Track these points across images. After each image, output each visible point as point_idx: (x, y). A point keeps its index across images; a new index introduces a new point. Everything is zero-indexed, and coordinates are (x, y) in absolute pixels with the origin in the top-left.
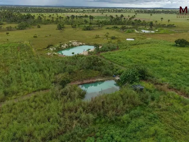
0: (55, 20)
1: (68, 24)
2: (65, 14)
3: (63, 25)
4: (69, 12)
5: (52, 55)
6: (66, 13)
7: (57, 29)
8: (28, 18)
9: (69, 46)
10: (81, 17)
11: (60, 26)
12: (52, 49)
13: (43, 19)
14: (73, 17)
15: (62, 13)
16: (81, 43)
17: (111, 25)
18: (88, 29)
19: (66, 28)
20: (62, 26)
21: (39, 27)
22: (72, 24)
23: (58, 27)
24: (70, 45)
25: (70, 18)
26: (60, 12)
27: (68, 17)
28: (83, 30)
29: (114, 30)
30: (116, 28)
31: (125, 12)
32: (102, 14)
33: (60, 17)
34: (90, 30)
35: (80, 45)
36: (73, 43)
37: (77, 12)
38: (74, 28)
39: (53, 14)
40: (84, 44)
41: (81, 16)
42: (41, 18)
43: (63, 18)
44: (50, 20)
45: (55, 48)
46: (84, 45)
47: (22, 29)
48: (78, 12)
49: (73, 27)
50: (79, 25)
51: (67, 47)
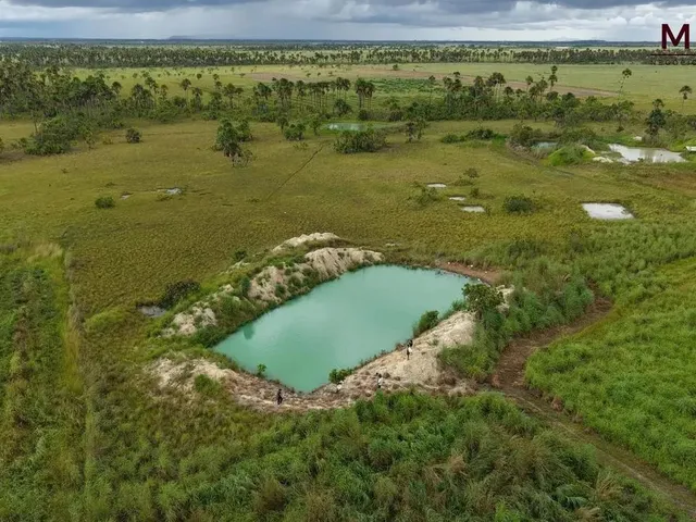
0: (206, 99)
1: (263, 120)
2: (246, 69)
3: (243, 128)
4: (259, 63)
5: (189, 386)
6: (252, 67)
7: (216, 149)
8: (87, 95)
9: (293, 280)
10: (319, 87)
11: (231, 132)
12: (191, 319)
13: (156, 97)
14: (285, 85)
15: (236, 68)
16: (357, 254)
17: (452, 118)
18: (360, 145)
19: (258, 140)
20: (240, 133)
21: (135, 138)
22: (283, 122)
23: (221, 140)
24: (300, 276)
25: (273, 92)
26: (226, 64)
27: (265, 90)
28: (339, 151)
29: (484, 145)
30: (487, 138)
31: (477, 61)
32: (396, 68)
33: (231, 86)
34: (369, 149)
35: (355, 267)
36: (314, 255)
37: (293, 62)
38: (294, 139)
39: (198, 71)
40: (377, 256)
41: (320, 84)
42: (146, 92)
43: (240, 90)
44: (184, 101)
45: (209, 313)
46: (377, 264)
47: (50, 152)
48: (297, 63)
49: (289, 137)
50: (316, 124)
51: (280, 291)
